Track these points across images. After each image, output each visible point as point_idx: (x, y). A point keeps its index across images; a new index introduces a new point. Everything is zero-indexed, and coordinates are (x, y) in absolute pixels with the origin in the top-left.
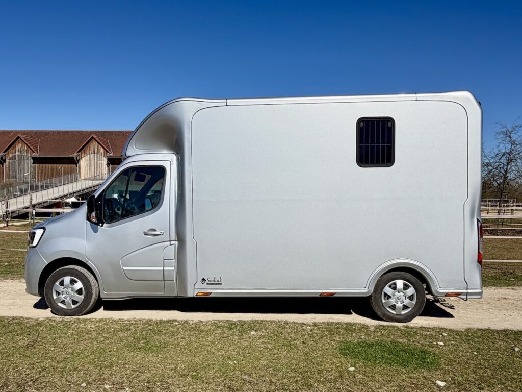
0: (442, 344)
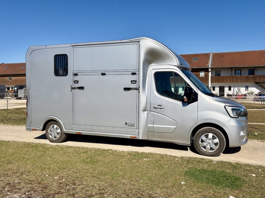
0: (254, 175)
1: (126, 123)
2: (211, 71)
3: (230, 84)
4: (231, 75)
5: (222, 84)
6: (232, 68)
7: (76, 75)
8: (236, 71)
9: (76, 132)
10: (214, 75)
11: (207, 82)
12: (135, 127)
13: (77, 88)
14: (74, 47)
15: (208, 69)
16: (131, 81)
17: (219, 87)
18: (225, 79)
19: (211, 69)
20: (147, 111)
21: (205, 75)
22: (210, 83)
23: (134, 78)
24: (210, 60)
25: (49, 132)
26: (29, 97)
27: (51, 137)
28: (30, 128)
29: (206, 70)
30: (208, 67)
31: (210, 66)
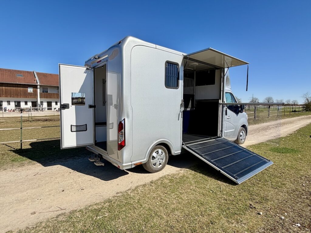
2: (40, 88)
3: (56, 100)
4: (57, 93)
5: (49, 100)
6: (58, 87)
10: (42, 92)
11: (36, 98)
15: (37, 86)
17: (47, 102)
18: (53, 96)
19: (40, 86)
20: (226, 121)
21: (33, 91)
22: (39, 99)
24: (37, 78)
25: (152, 161)
26: (128, 117)
27: (155, 167)
28: (131, 163)
29: (35, 87)
30: (36, 84)
31: (38, 84)
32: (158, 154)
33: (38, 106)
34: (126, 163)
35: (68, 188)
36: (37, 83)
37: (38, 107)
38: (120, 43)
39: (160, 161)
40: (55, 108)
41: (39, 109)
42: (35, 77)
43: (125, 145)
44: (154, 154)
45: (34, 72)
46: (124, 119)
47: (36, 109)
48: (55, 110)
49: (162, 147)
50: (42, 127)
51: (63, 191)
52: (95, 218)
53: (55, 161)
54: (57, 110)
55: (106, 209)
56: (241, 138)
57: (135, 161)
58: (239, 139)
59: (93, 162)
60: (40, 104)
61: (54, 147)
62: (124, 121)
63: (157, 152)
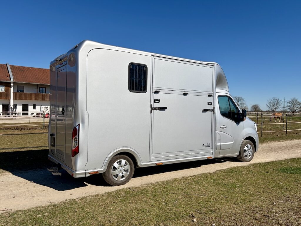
1: (204, 145)
2: (13, 86)
3: (34, 102)
4: (36, 93)
5: (25, 102)
6: (37, 85)
7: (157, 92)
8: (41, 88)
9: (156, 164)
10: (16, 91)
11: (8, 99)
12: (210, 148)
13: (158, 109)
14: (155, 58)
15: (10, 83)
16: (208, 103)
17: (22, 104)
18: (30, 96)
19: (14, 83)
20: (218, 131)
21: (5, 90)
22: (13, 100)
23: (210, 100)
24: (11, 73)
25: (112, 171)
26: (83, 122)
27: (116, 179)
28: (85, 172)
29: (7, 85)
30: (9, 81)
31: (12, 80)
32: (120, 164)
33: (11, 109)
34: (79, 171)
35: (19, 195)
36: (10, 79)
37: (10, 112)
38: (76, 47)
39: (123, 172)
40: (32, 114)
41: (12, 114)
42: (9, 72)
43: (79, 152)
44: (116, 165)
45: (8, 65)
46: (79, 125)
47: (8, 114)
48: (32, 116)
49: (126, 157)
50: (3, 135)
51: (14, 197)
52: (35, 216)
53: (14, 172)
54: (34, 116)
55: (49, 211)
56: (245, 154)
57: (90, 169)
58: (243, 154)
59: (51, 172)
60: (13, 107)
61: (17, 158)
62: (78, 126)
63: (120, 163)
